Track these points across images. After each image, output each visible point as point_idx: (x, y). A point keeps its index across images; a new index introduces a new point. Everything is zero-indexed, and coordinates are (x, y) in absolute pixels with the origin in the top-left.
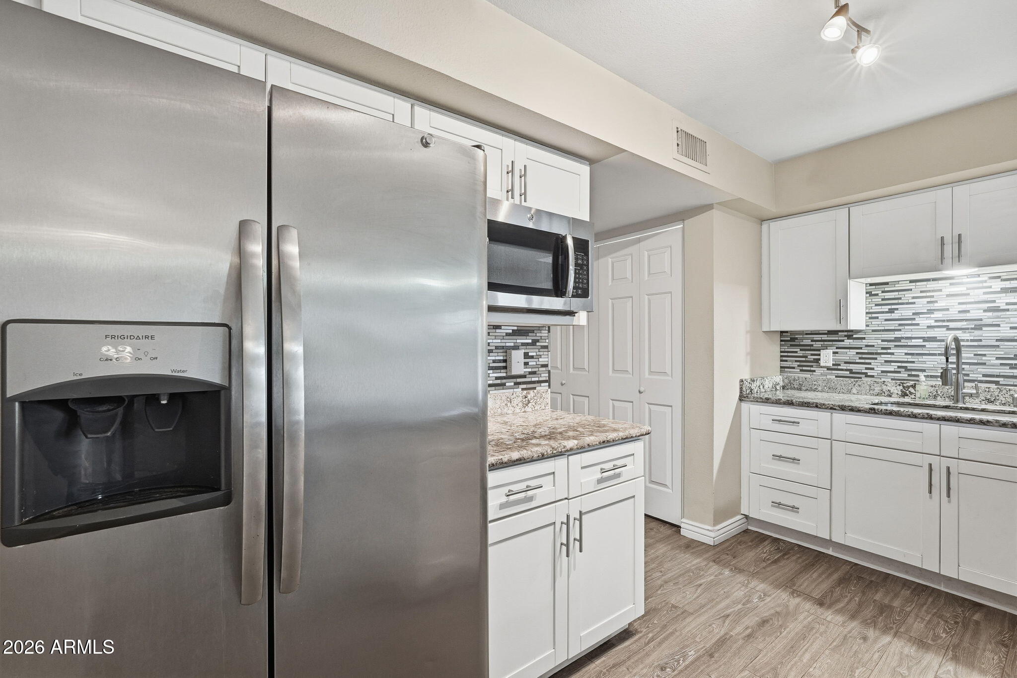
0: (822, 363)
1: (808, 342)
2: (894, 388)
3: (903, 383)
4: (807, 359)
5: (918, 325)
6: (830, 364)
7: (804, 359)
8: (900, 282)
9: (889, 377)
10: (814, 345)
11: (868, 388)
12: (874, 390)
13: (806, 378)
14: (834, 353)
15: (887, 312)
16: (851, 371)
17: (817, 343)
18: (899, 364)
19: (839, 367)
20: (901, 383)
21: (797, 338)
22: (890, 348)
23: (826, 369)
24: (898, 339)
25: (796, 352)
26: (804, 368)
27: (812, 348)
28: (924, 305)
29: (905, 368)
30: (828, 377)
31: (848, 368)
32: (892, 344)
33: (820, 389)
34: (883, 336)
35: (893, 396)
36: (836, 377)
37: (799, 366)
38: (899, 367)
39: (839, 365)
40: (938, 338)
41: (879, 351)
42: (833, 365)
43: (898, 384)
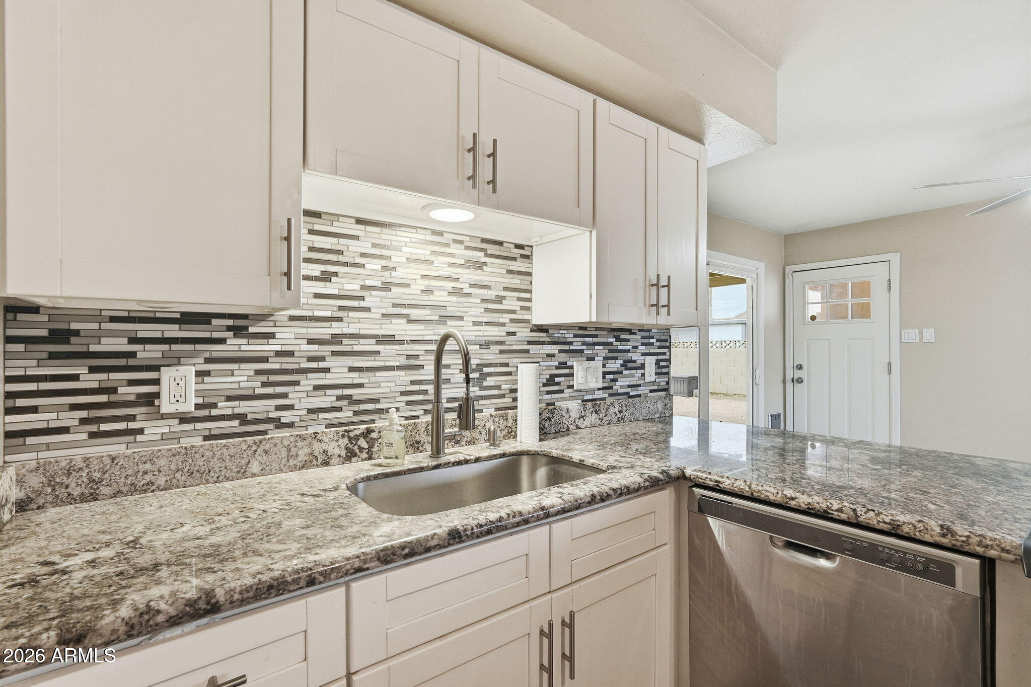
0: (166, 406)
1: (121, 345)
2: (334, 444)
3: (348, 431)
4: (113, 398)
5: (368, 309)
6: (189, 407)
7: (103, 398)
8: (341, 219)
9: (321, 422)
10: (139, 355)
11: (284, 453)
12: (297, 456)
13: (113, 459)
14: (199, 374)
15: (317, 279)
16: (243, 419)
17: (148, 347)
18: (339, 392)
19: (214, 412)
20: (346, 431)
21: (77, 333)
22: (322, 359)
23: (176, 421)
24: (336, 339)
25: (75, 378)
26: (104, 427)
27: (132, 362)
28: (378, 273)
29: (348, 398)
30: (185, 442)
31: (237, 411)
32: (325, 351)
33: (161, 481)
34: (310, 330)
35: (332, 461)
36: (206, 438)
37: (83, 422)
38: (339, 398)
39: (214, 406)
40: (397, 338)
41: (303, 366)
42: (198, 407)
43: (340, 434)
